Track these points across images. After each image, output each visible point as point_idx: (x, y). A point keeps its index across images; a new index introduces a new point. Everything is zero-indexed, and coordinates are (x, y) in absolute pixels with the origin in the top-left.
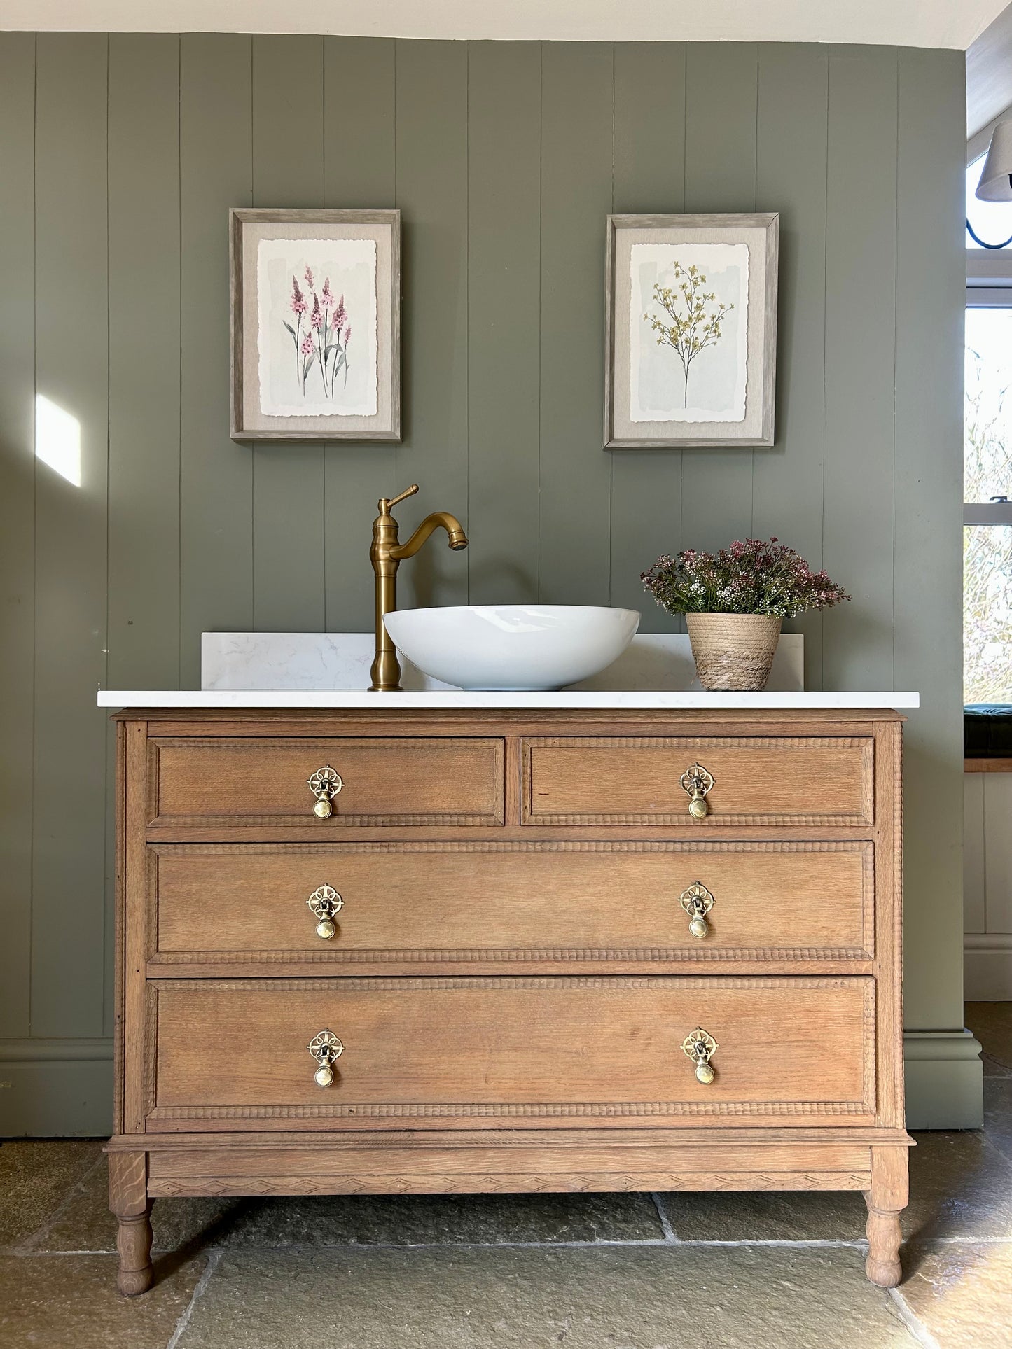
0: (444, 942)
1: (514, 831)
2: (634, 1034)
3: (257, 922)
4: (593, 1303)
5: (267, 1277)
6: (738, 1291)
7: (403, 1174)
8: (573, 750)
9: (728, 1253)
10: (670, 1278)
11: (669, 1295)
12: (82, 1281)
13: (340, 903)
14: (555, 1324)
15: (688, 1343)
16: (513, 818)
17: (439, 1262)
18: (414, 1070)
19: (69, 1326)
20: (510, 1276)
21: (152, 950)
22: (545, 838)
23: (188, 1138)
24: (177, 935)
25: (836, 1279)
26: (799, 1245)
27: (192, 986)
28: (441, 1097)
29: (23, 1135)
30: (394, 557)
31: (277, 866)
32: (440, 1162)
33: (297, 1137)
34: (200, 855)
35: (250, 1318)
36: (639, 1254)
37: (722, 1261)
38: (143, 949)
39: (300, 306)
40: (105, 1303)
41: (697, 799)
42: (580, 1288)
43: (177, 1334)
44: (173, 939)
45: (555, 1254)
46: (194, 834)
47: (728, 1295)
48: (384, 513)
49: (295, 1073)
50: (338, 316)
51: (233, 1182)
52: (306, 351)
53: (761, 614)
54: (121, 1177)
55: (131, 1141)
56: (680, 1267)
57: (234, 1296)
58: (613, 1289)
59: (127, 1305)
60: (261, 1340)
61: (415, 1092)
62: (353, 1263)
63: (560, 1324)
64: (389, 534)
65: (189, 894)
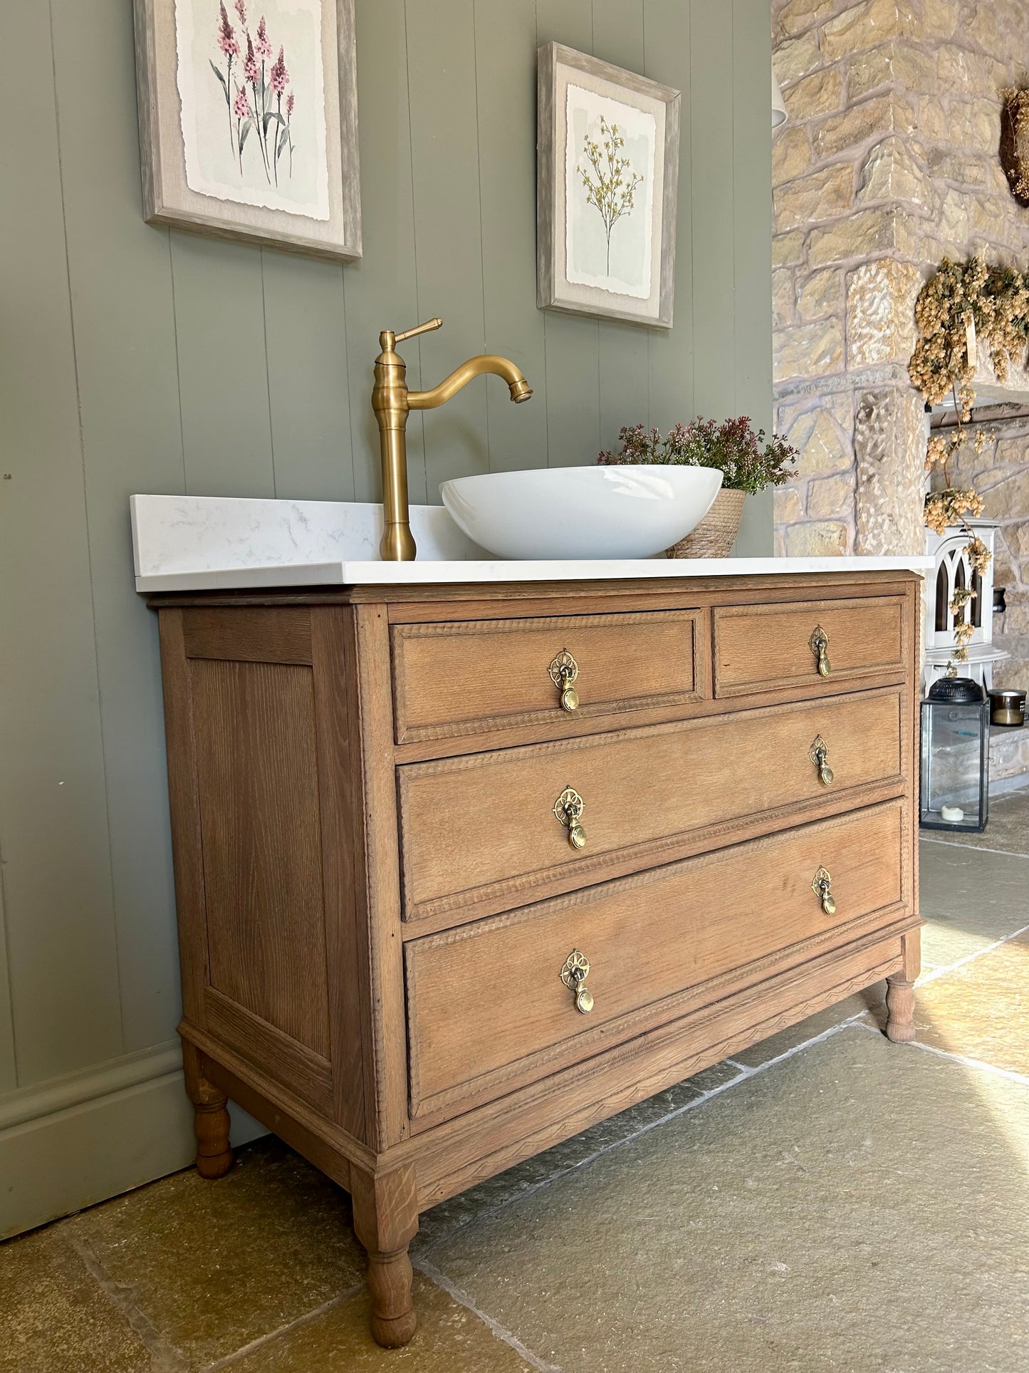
0: (663, 829)
1: (711, 706)
2: (785, 884)
3: (510, 843)
4: (780, 1137)
5: (507, 1252)
6: (842, 1083)
7: (639, 1082)
8: (745, 618)
10: (792, 1095)
11: (812, 1107)
13: (582, 806)
16: (708, 693)
17: (626, 1164)
18: (644, 970)
22: (730, 709)
24: (432, 878)
27: (450, 937)
31: (524, 773)
32: (663, 1057)
33: (557, 1079)
34: (451, 772)
35: (558, 1292)
37: (801, 1069)
39: (230, 46)
42: (752, 1131)
43: (517, 1346)
45: (695, 1116)
46: (446, 746)
47: (841, 1089)
48: (389, 349)
49: (549, 1008)
50: (278, 75)
52: (239, 112)
54: (390, 1202)
55: (399, 1153)
56: (785, 1085)
57: (507, 1284)
60: (603, 1302)
61: (647, 993)
62: (559, 1202)
63: (786, 1162)
65: (442, 822)
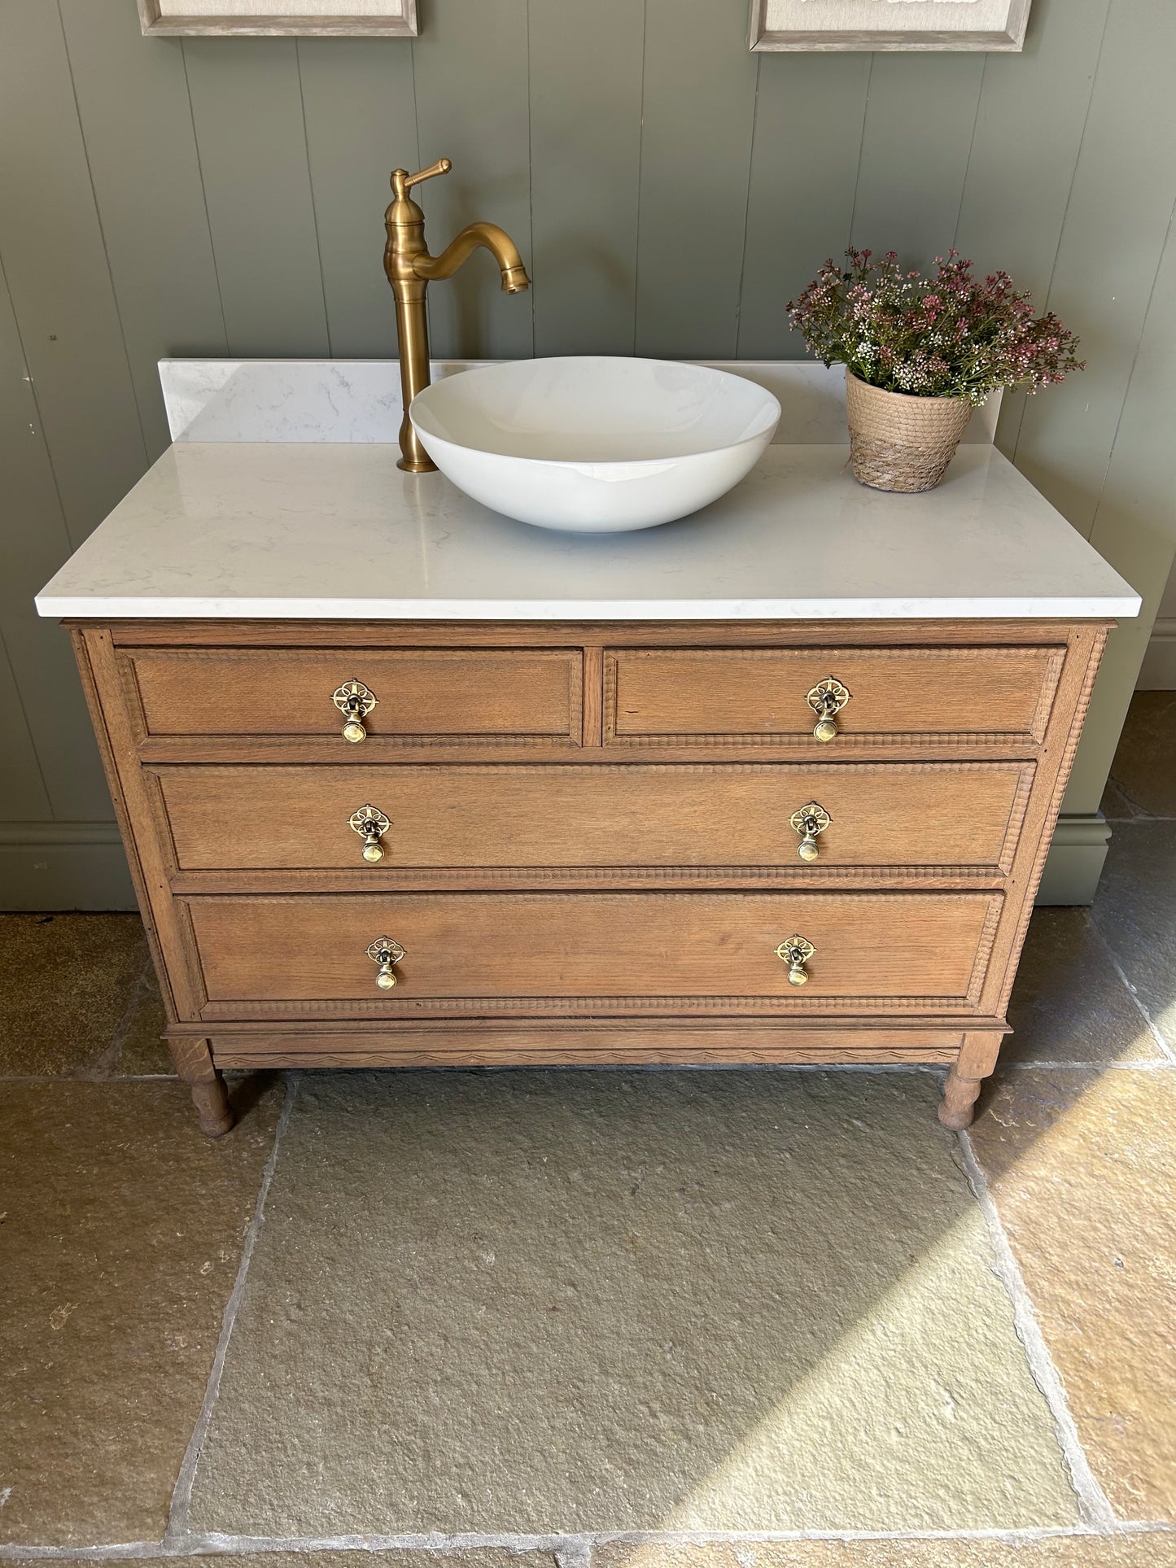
0: (513, 860)
1: (594, 754)
2: (723, 940)
3: (292, 841)
4: (666, 1147)
5: (347, 1111)
6: (809, 1132)
7: (476, 1051)
8: (672, 662)
9: (803, 1082)
10: (744, 1114)
11: (741, 1138)
12: (163, 1116)
13: (388, 824)
14: (629, 1175)
15: (755, 1199)
16: (592, 739)
17: (516, 1092)
18: (483, 970)
19: (161, 1176)
20: (586, 1112)
21: (174, 871)
22: (632, 760)
23: (248, 1026)
24: (199, 853)
25: (907, 1117)
26: (875, 1070)
27: (226, 900)
28: (514, 991)
29: (73, 909)
30: (420, 274)
31: (306, 786)
32: (511, 1041)
33: (363, 1024)
34: (208, 777)
35: (333, 1166)
36: (715, 1081)
37: (796, 1093)
38: (162, 867)
40: (191, 1145)
41: (825, 722)
42: (654, 1127)
43: (265, 1186)
44: (196, 857)
45: (631, 1082)
46: (200, 754)
47: (798, 1137)
48: (401, 197)
49: (355, 973)
51: (303, 1057)
53: (951, 397)
54: (185, 1056)
55: (188, 1029)
56: (754, 1100)
57: (316, 1137)
58: (687, 1129)
59: (212, 1149)
60: (347, 1194)
62: (431, 1093)
63: (633, 1174)
64: (411, 237)
65: (204, 814)
